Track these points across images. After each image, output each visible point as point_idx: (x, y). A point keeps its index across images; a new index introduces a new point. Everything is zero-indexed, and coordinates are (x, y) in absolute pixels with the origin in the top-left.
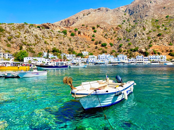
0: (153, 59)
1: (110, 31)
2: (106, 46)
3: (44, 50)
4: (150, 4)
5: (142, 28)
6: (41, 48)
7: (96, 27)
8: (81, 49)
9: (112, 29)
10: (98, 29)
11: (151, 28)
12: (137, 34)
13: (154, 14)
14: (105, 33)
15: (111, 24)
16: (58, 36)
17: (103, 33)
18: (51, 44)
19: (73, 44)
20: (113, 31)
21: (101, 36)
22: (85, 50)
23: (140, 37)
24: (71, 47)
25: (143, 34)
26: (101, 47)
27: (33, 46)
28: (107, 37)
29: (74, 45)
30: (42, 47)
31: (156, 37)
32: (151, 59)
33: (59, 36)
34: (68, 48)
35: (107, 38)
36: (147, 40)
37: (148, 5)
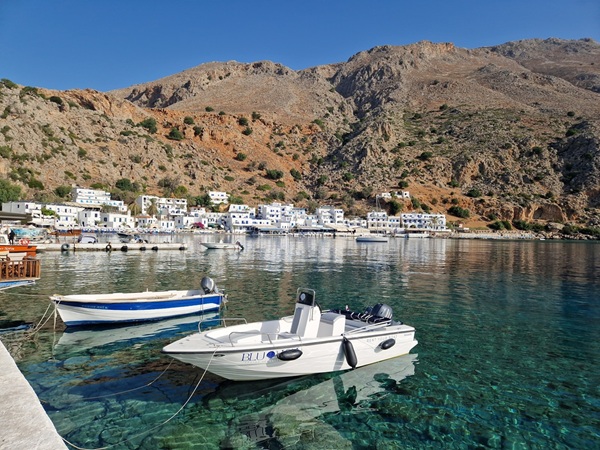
0: (413, 223)
1: (290, 135)
2: (282, 180)
3: (75, 178)
4: (399, 67)
5: (381, 134)
6: (66, 172)
7: (249, 118)
8: (206, 184)
9: (297, 129)
10: (256, 127)
11: (403, 135)
12: (369, 150)
13: (410, 98)
14: (278, 139)
15: (294, 115)
16: (126, 138)
17: (271, 138)
18: (102, 162)
19: (177, 166)
20: (299, 135)
21: (266, 149)
22: (217, 187)
23: (374, 160)
24: (173, 176)
25: (384, 151)
26: (265, 182)
27: (35, 162)
28: (283, 152)
29: (181, 171)
30: (68, 168)
31: (417, 162)
32: (408, 223)
33: (131, 136)
34: (160, 176)
35: (281, 155)
37: (393, 69)
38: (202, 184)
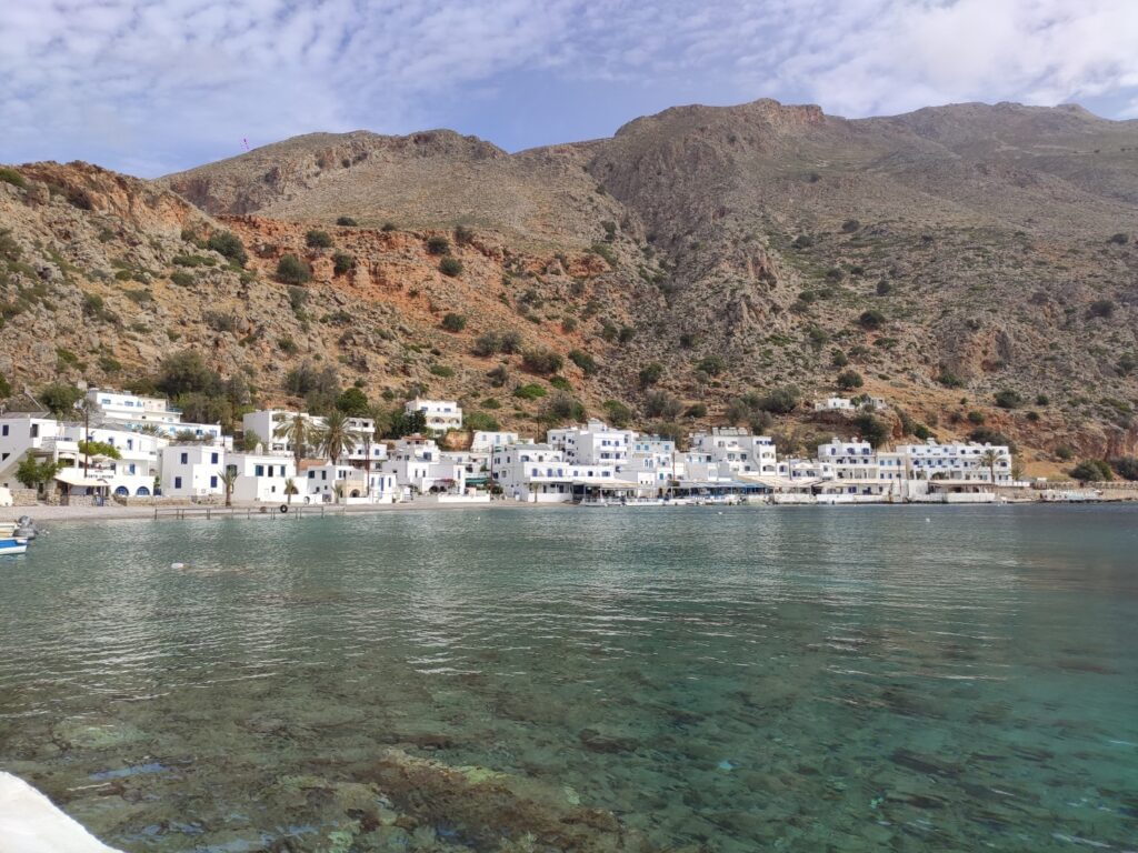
0: (939, 469)
1: (543, 278)
2: (561, 373)
3: (83, 367)
6: (60, 352)
7: (451, 239)
9: (559, 265)
11: (796, 278)
12: (743, 307)
14: (520, 287)
15: (535, 236)
17: (505, 282)
18: (140, 329)
19: (319, 341)
20: (565, 279)
22: (423, 391)
23: (760, 329)
24: (312, 366)
28: (539, 314)
29: (329, 354)
30: (63, 341)
31: (858, 333)
33: (203, 268)
34: (285, 366)
35: (537, 321)
36: (809, 350)
38: (383, 384)
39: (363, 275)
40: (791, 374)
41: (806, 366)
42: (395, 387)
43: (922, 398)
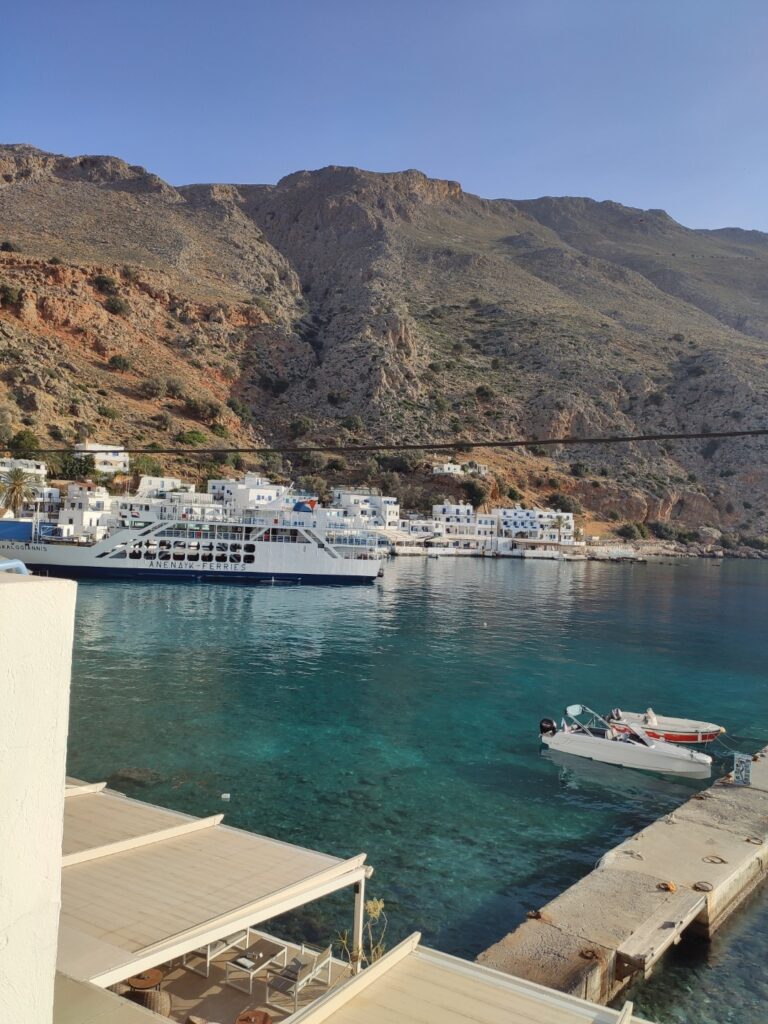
0: (521, 528)
1: (206, 325)
2: (221, 421)
7: (117, 278)
8: (61, 424)
9: (221, 313)
11: (428, 348)
14: (185, 331)
17: (170, 326)
20: (227, 327)
21: (166, 350)
22: (90, 432)
23: (395, 394)
26: (188, 425)
28: (201, 360)
31: (472, 403)
35: (198, 366)
36: (433, 415)
38: (52, 423)
39: (30, 309)
40: (417, 437)
41: (429, 431)
42: (64, 427)
43: (516, 465)
